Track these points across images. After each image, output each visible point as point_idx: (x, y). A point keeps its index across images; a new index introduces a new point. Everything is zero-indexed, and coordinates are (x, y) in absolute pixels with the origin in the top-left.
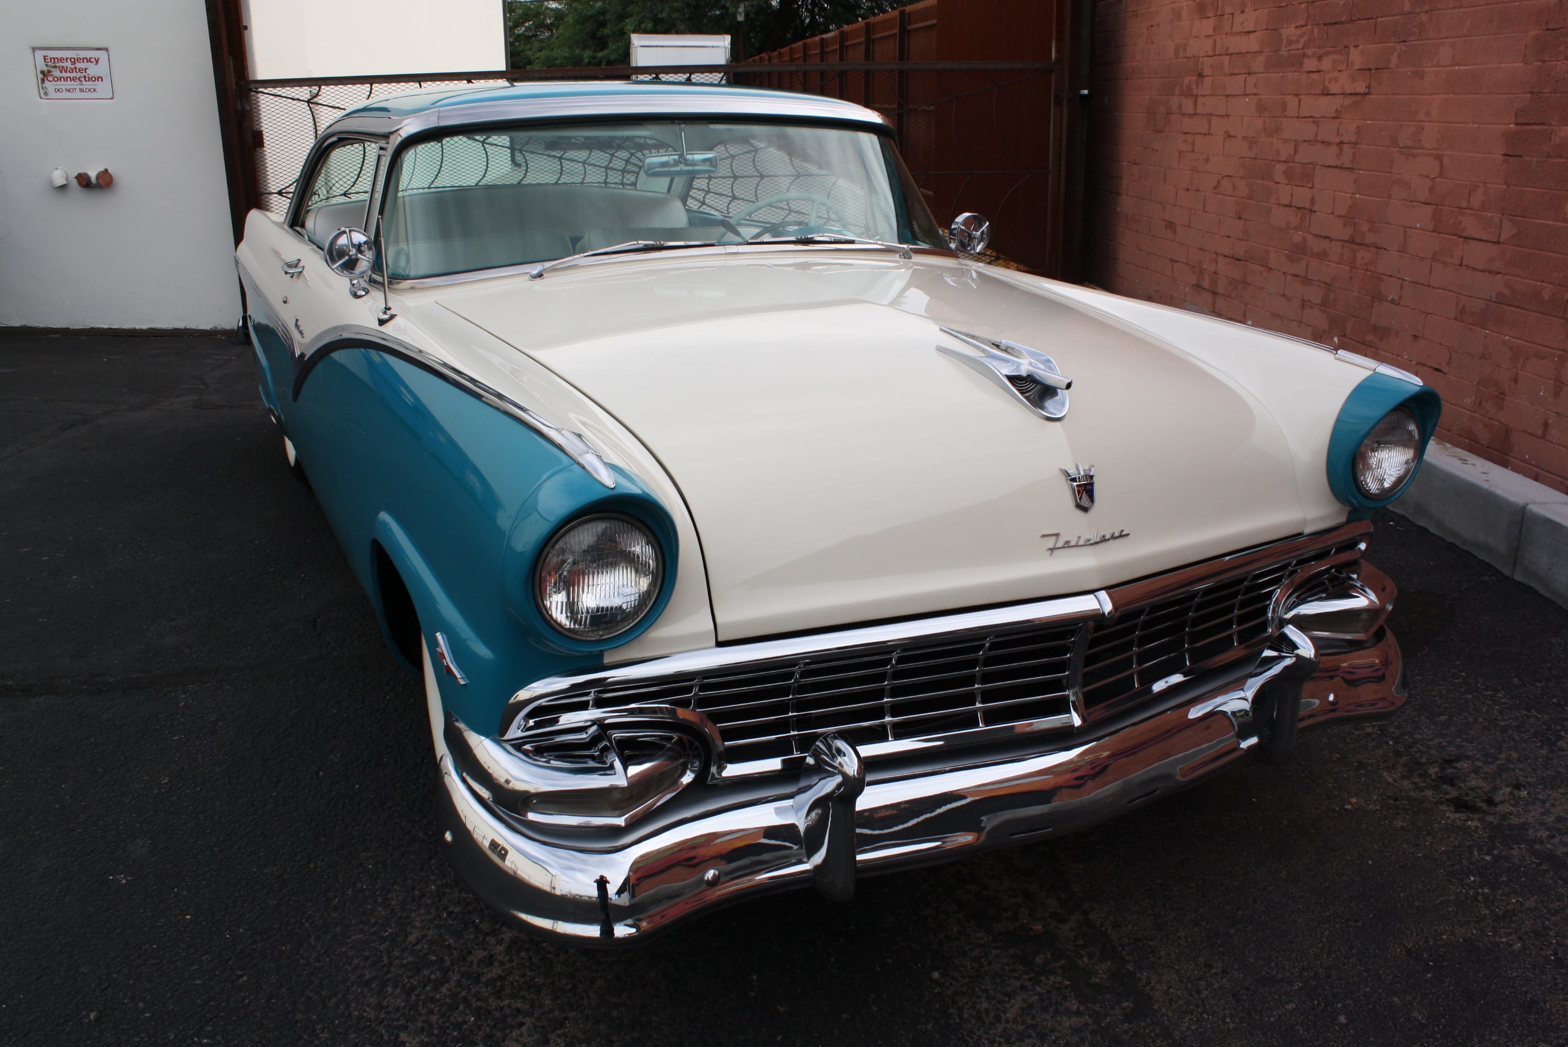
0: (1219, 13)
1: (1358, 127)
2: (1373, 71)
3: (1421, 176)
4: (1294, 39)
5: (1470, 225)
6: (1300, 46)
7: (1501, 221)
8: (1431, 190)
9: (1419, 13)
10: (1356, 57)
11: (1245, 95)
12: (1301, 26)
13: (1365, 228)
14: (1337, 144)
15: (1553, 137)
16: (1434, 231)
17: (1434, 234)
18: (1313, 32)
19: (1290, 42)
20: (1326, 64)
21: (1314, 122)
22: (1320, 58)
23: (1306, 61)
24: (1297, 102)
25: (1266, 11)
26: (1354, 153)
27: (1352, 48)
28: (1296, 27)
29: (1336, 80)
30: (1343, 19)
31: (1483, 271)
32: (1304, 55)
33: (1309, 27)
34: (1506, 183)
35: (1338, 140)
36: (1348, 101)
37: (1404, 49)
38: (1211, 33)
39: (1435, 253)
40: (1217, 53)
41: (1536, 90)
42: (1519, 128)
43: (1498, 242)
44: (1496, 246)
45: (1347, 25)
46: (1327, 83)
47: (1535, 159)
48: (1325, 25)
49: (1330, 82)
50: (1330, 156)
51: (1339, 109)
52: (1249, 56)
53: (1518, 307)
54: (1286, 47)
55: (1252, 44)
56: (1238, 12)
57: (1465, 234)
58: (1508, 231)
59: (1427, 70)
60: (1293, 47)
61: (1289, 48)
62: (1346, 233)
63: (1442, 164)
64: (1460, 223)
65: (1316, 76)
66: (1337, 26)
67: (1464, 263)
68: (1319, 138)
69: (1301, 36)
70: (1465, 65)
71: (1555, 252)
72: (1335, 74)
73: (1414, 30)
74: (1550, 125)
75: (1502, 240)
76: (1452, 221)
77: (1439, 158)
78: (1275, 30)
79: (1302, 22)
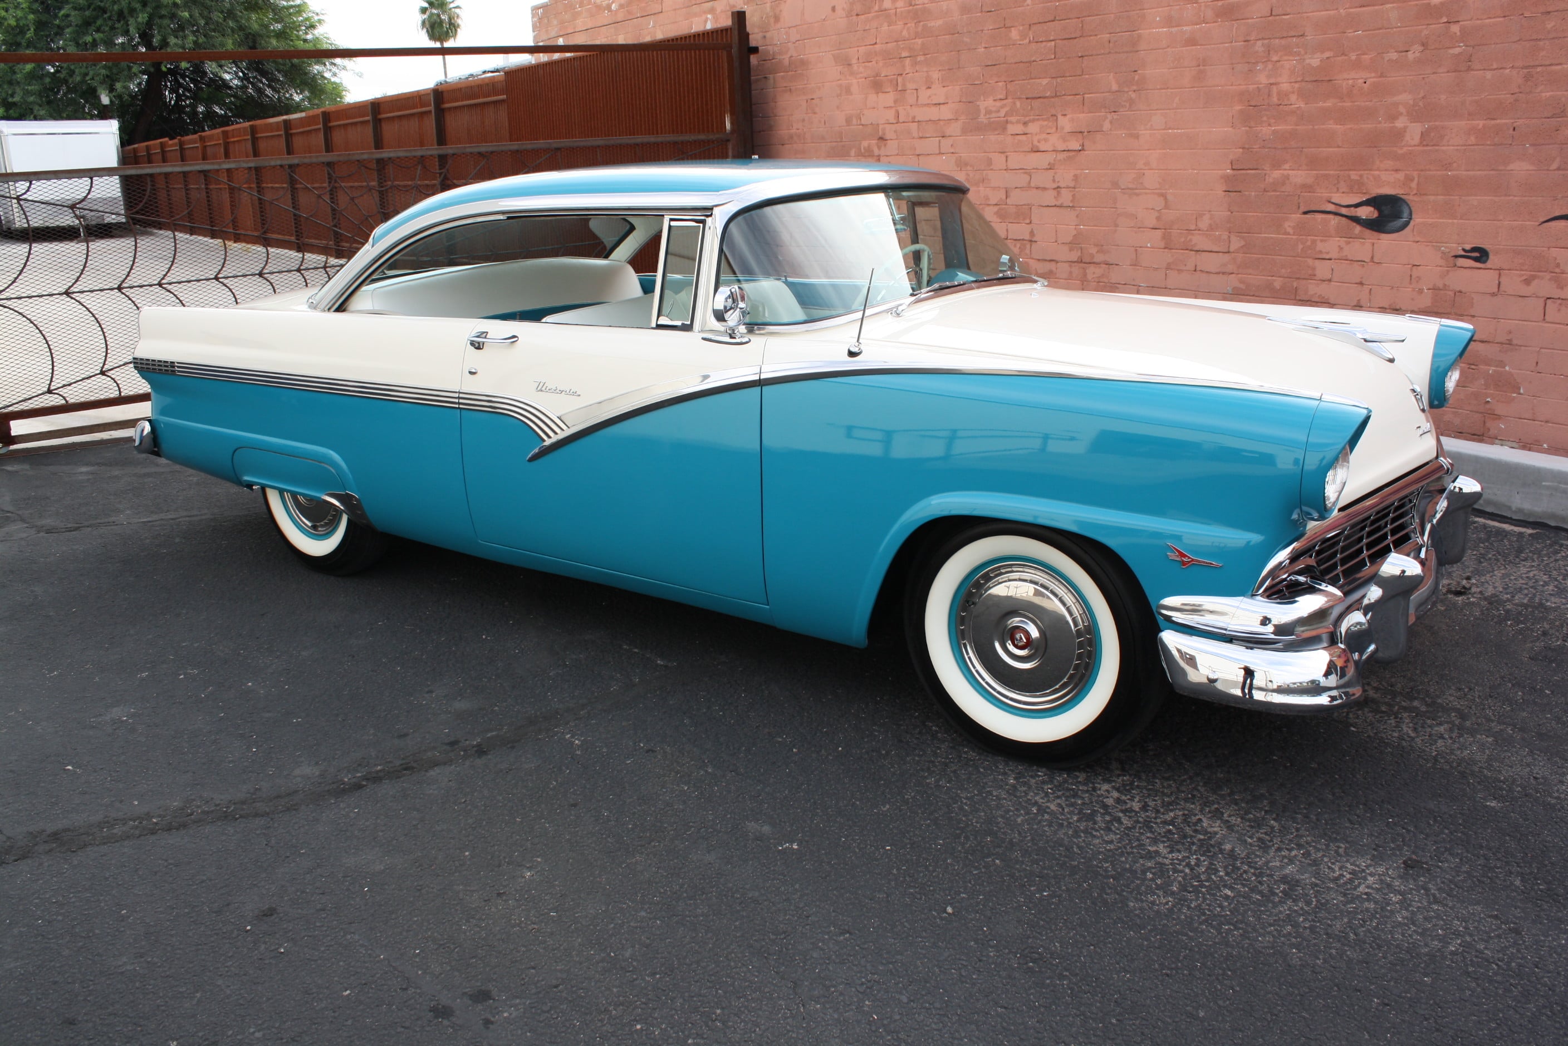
0: (899, 88)
1: (1076, 176)
2: (1086, 133)
3: (1147, 209)
4: (994, 109)
5: (1199, 241)
6: (1002, 113)
7: (1229, 237)
8: (1158, 218)
9: (1127, 92)
10: (1065, 123)
11: (940, 153)
12: (1001, 99)
13: (1093, 250)
14: (1054, 189)
15: (1267, 177)
16: (1165, 248)
17: (1166, 250)
18: (1014, 103)
19: (988, 112)
20: (1033, 128)
21: (1026, 173)
22: (1025, 124)
23: (1009, 126)
24: (1004, 159)
25: (957, 88)
26: (1074, 195)
27: (1060, 117)
28: (995, 100)
29: (1046, 140)
30: (1047, 95)
31: (1218, 273)
32: (1007, 122)
33: (1010, 100)
34: (1229, 210)
35: (1055, 185)
36: (1062, 156)
37: (1115, 117)
38: (893, 105)
39: (1169, 264)
40: (901, 120)
41: (1247, 146)
42: (1236, 172)
43: (1229, 252)
44: (1227, 255)
45: (1053, 99)
46: (1036, 143)
47: (1253, 194)
48: (1027, 98)
49: (1039, 142)
50: (1049, 197)
51: (1052, 162)
52: (942, 123)
53: (1253, 296)
54: (985, 115)
55: (946, 113)
56: (924, 88)
57: (1195, 249)
58: (1236, 243)
59: (1141, 132)
60: (994, 115)
61: (988, 116)
62: (1074, 256)
63: (1166, 199)
64: (1191, 240)
65: (1023, 138)
66: (1041, 100)
67: (1198, 269)
68: (1033, 185)
69: (1002, 107)
70: (1178, 129)
71: (1281, 255)
72: (1044, 136)
73: (1123, 103)
74: (1263, 170)
75: (1231, 250)
76: (1183, 240)
77: (1164, 196)
78: (970, 102)
79: (1002, 97)
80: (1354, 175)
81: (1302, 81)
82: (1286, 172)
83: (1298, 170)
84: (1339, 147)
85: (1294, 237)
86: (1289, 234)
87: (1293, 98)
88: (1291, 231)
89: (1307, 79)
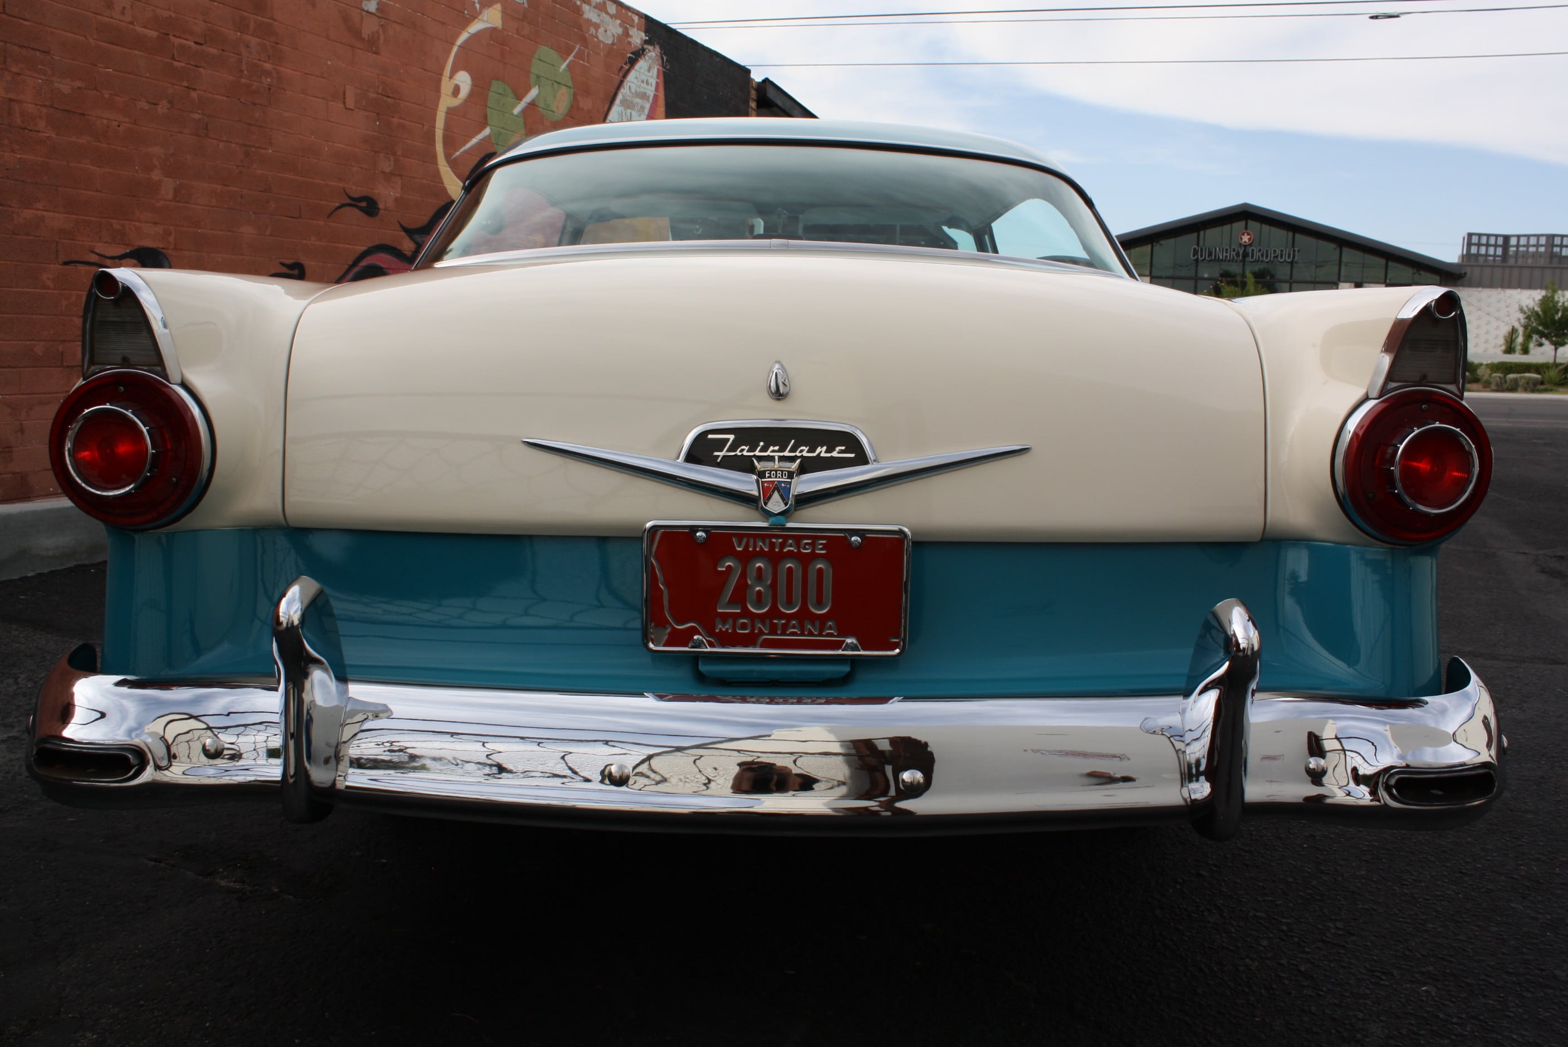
15: (15, 216)
80: (116, 224)
81: (52, 106)
82: (39, 213)
83: (54, 211)
84: (97, 191)
85: (55, 292)
86: (49, 288)
87: (42, 124)
88: (51, 285)
89: (56, 106)
